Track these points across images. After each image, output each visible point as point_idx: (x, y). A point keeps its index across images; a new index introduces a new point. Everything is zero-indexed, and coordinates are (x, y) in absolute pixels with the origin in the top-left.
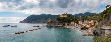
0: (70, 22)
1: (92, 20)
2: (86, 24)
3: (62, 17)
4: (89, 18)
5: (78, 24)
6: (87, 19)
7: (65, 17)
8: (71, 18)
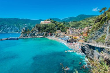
0: (55, 31)
1: (87, 26)
2: (77, 33)
3: (44, 24)
4: (83, 23)
5: (65, 33)
6: (80, 25)
7: (48, 23)
8: (57, 26)
